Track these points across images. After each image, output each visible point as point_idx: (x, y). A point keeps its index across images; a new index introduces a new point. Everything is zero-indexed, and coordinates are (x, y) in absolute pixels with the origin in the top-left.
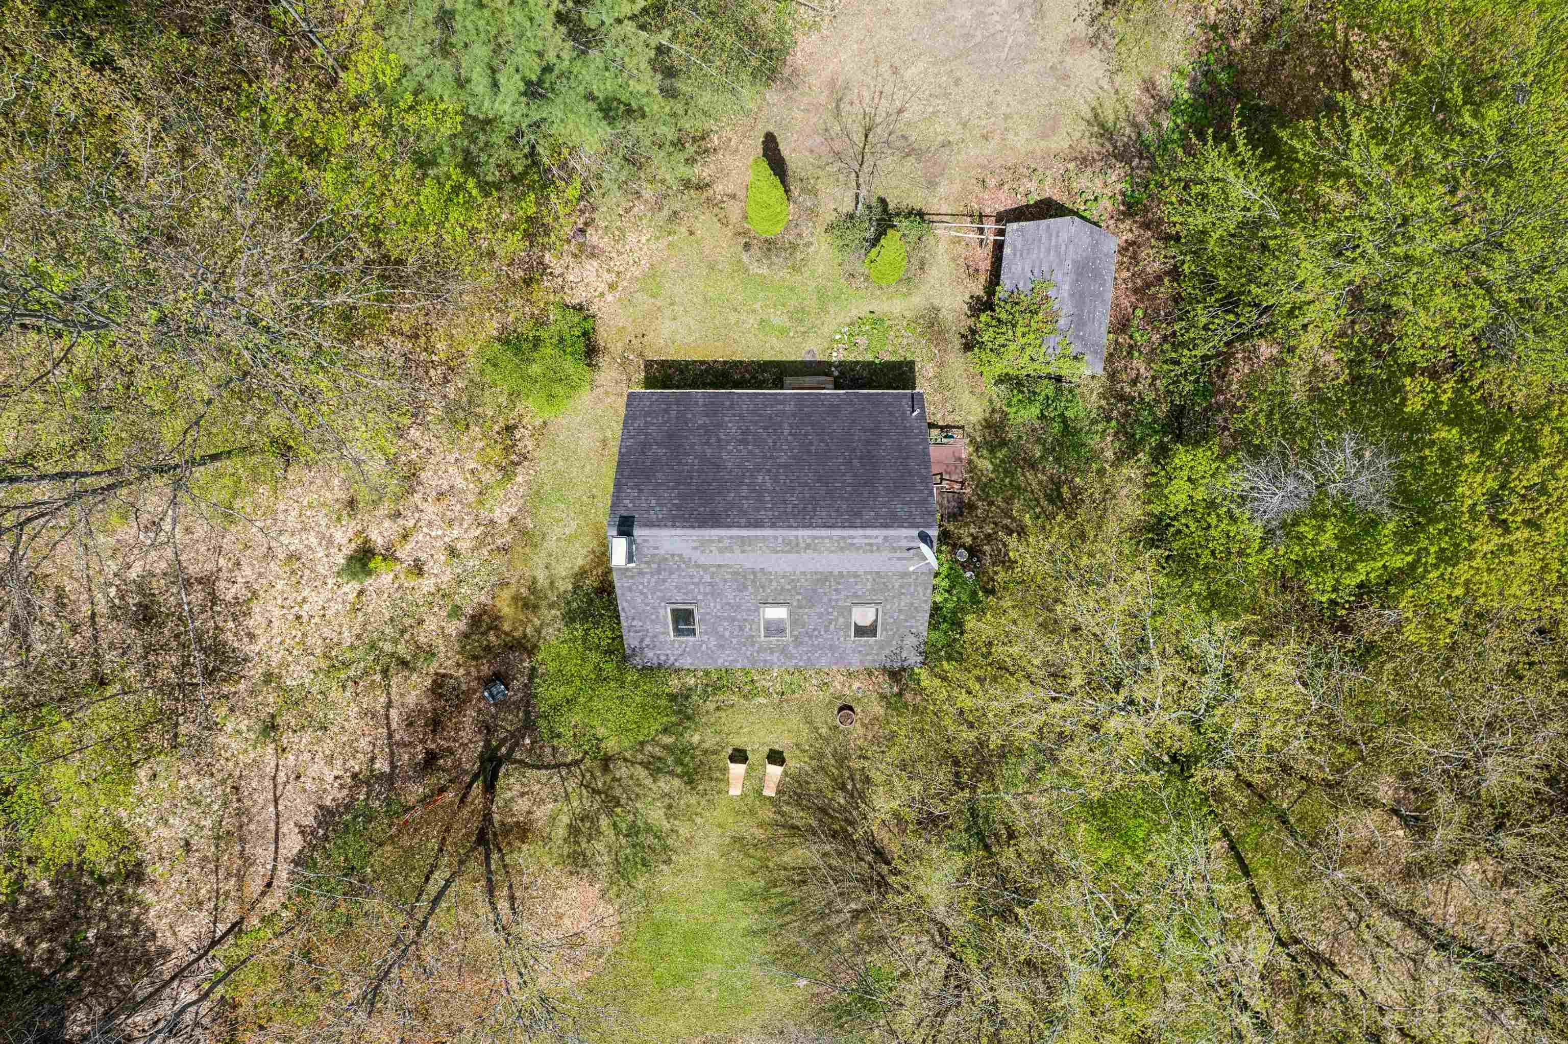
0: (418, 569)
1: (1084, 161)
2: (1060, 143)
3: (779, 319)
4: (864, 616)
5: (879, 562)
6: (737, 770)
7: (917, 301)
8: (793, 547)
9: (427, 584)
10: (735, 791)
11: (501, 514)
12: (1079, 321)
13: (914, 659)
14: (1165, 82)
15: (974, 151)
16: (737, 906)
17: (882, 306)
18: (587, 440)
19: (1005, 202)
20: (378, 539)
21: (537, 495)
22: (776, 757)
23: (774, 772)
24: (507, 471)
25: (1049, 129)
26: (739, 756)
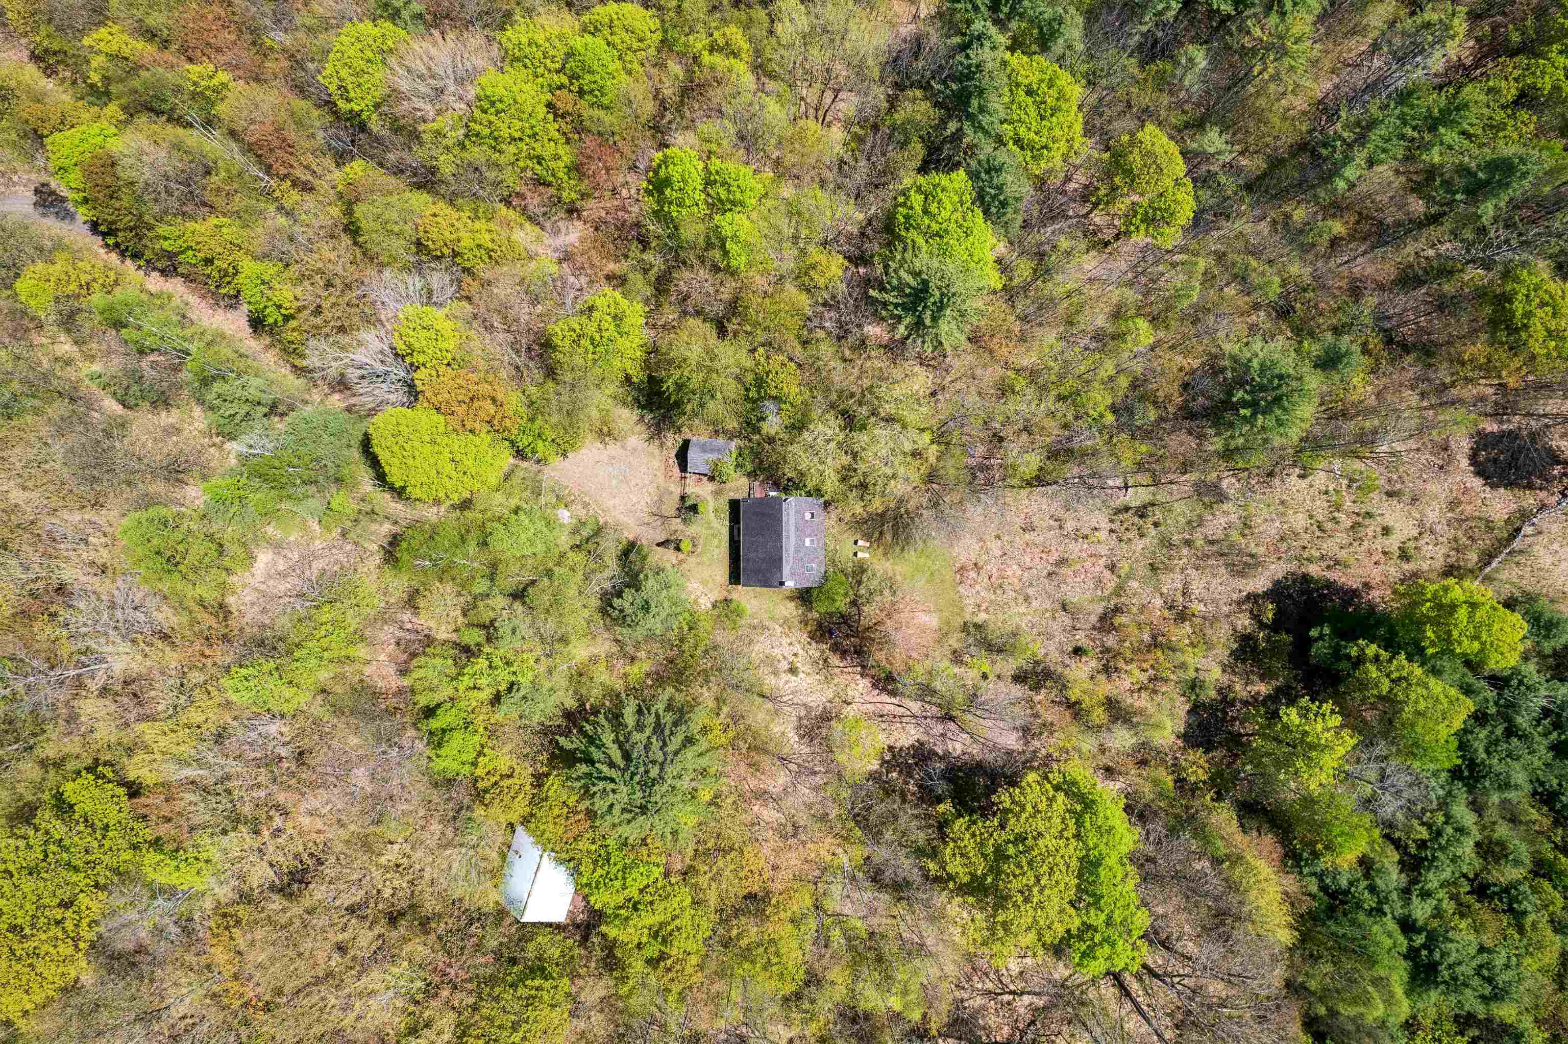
0: (795, 655)
1: (662, 445)
2: (657, 452)
3: (716, 542)
4: (808, 516)
5: (792, 513)
6: (860, 555)
7: (710, 498)
8: (788, 537)
9: (801, 652)
10: (867, 555)
11: (779, 630)
12: (719, 450)
13: (822, 500)
14: (635, 418)
15: (661, 479)
16: (906, 554)
17: (711, 509)
18: (754, 602)
19: (676, 470)
20: (787, 667)
21: (772, 619)
22: (856, 543)
23: (860, 543)
24: (765, 628)
25: (652, 454)
26: (855, 554)
